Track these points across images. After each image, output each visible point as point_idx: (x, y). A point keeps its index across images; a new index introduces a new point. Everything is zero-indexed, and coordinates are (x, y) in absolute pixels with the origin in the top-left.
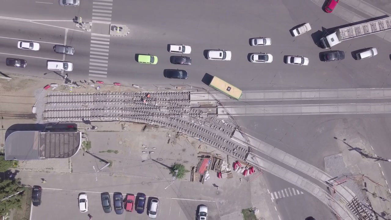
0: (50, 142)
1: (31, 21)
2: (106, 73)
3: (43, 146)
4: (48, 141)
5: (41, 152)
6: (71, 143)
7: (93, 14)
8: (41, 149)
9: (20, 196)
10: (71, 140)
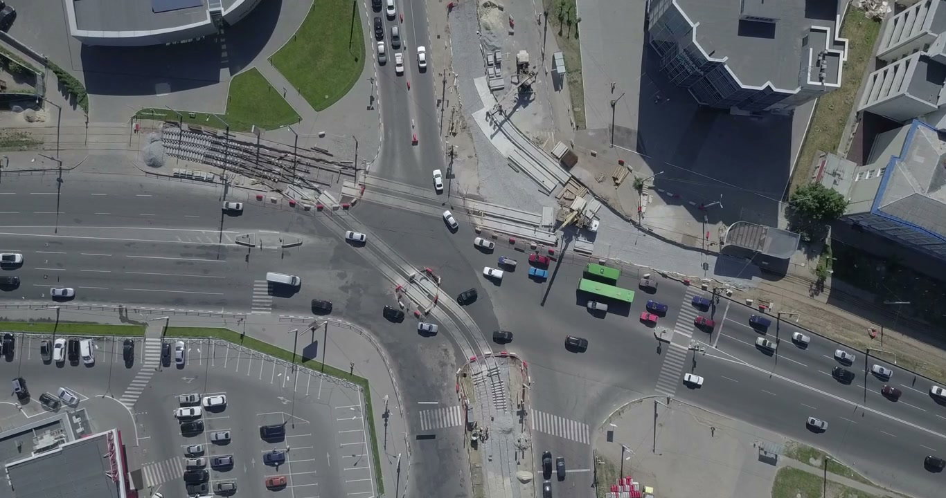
0: (755, 240)
1: (747, 364)
2: (686, 295)
3: (762, 239)
4: (757, 242)
5: (766, 234)
6: (736, 234)
7: (685, 356)
8: (764, 236)
9: (795, 197)
10: (735, 237)
